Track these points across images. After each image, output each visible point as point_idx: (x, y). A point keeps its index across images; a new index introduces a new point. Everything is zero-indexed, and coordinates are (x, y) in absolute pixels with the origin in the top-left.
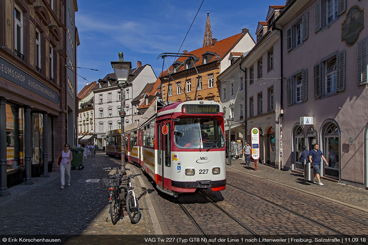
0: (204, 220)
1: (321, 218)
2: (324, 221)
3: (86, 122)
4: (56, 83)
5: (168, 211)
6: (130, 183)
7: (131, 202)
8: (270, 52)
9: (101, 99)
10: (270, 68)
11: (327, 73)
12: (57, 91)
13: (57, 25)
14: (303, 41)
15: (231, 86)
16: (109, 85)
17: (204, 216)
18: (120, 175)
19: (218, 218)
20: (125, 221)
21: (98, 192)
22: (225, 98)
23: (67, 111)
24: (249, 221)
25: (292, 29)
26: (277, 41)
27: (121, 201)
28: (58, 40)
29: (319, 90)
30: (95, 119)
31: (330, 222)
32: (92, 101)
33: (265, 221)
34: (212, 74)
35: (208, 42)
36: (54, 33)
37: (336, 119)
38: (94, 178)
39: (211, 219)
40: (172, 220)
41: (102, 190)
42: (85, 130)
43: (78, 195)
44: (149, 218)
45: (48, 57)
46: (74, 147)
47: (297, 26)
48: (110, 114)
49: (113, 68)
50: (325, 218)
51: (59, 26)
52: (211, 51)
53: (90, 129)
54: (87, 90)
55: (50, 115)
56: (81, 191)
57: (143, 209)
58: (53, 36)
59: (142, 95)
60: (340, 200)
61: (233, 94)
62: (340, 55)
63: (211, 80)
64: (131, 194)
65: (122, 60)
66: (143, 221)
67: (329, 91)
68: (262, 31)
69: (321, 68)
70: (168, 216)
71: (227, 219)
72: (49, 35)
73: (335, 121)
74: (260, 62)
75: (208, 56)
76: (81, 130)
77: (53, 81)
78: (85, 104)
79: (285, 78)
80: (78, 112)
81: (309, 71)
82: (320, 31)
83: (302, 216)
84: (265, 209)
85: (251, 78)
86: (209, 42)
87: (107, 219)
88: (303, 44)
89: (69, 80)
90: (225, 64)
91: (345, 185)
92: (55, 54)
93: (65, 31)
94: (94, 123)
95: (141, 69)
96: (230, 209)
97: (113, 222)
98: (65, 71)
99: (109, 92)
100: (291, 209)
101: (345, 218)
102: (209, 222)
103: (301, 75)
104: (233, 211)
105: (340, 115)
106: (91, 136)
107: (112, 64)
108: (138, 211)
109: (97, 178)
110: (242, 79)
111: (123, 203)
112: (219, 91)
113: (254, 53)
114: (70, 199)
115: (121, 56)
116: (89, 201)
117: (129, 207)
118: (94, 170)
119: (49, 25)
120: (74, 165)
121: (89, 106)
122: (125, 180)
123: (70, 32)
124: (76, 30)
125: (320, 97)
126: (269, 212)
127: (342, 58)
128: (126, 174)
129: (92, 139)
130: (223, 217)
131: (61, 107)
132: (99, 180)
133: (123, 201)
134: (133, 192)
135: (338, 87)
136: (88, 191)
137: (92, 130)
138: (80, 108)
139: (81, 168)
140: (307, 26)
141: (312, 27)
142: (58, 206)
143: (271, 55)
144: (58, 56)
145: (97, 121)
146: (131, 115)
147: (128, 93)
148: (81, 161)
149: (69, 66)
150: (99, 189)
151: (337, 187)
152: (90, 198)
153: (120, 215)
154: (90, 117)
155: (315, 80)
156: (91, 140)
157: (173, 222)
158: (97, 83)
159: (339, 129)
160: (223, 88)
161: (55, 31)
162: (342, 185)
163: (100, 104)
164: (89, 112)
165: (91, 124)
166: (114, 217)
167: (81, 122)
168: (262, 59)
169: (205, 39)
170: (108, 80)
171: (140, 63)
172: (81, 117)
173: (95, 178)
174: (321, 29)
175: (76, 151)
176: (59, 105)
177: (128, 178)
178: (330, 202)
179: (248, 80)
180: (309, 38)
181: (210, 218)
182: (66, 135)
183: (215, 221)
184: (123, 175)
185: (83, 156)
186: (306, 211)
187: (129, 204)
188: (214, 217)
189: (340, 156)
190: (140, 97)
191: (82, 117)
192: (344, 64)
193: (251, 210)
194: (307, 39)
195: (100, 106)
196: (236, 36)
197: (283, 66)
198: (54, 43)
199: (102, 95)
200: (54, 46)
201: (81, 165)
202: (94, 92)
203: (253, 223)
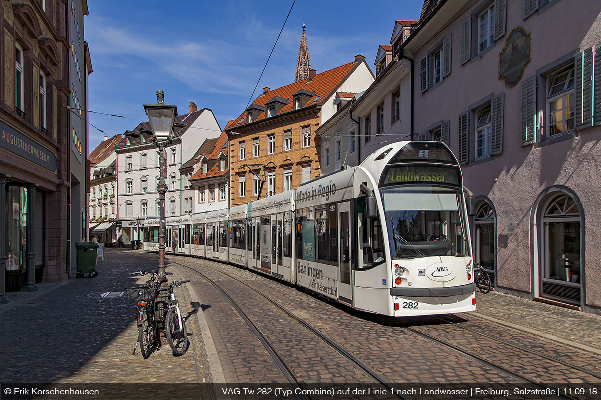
0: (288, 348)
1: (463, 341)
2: (467, 346)
3: (103, 202)
4: (51, 137)
5: (233, 337)
6: (173, 295)
7: (174, 323)
8: (396, 94)
9: (129, 164)
10: (395, 118)
11: (477, 128)
12: (53, 151)
13: (52, 38)
14: (444, 78)
15: (336, 145)
16: (143, 141)
17: (289, 342)
18: (157, 283)
19: (309, 344)
20: (164, 354)
21: (121, 311)
22: (328, 165)
23: (70, 184)
24: (354, 348)
25: (428, 58)
26: (406, 76)
27: (158, 323)
28: (54, 64)
29: (466, 152)
30: (118, 196)
31: (475, 348)
32: (114, 167)
33: (378, 347)
34: (308, 126)
35: (303, 74)
36: (47, 52)
37: (490, 196)
38: (115, 291)
39: (299, 347)
40: (238, 350)
41: (127, 309)
42: (101, 214)
43: (86, 317)
44: (202, 348)
45: (37, 92)
46: (82, 241)
47: (435, 54)
48: (144, 189)
49: (147, 115)
50: (469, 342)
51: (57, 40)
52: (306, 89)
53: (110, 212)
54: (104, 148)
55: (40, 190)
56: (93, 310)
57: (192, 335)
58: (46, 57)
59: (197, 158)
60: (494, 317)
61: (339, 158)
62: (496, 101)
63: (307, 135)
64: (173, 312)
65: (162, 104)
66: (192, 352)
67: (480, 154)
68: (384, 61)
69: (469, 120)
70: (232, 344)
71: (322, 345)
72: (39, 55)
73: (489, 200)
74: (380, 108)
75: (302, 97)
76: (94, 214)
77: (46, 134)
78: (103, 171)
79: (417, 134)
80: (88, 184)
81: (451, 124)
82: (469, 64)
83: (435, 340)
84: (380, 330)
85: (366, 134)
86: (305, 75)
87: (134, 352)
88: (444, 82)
89: (74, 133)
90: (328, 111)
91: (503, 294)
92: (49, 87)
93: (67, 49)
94: (116, 203)
95: (196, 115)
96: (328, 331)
97: (144, 355)
98: (68, 118)
99: (142, 152)
100: (420, 330)
101: (497, 342)
102: (296, 350)
103: (440, 130)
104: (333, 334)
105: (495, 189)
106: (111, 224)
107: (145, 110)
108: (184, 337)
109: (120, 290)
110: (353, 134)
111: (160, 325)
112: (319, 154)
113: (372, 94)
114: (73, 323)
115: (161, 96)
116: (106, 325)
117: (171, 331)
118: (116, 279)
119: (39, 39)
120: (80, 271)
121: (109, 176)
122: (164, 290)
123: (74, 51)
124: (86, 47)
125: (467, 164)
126: (386, 335)
127: (500, 106)
128: (167, 281)
129: (113, 229)
130: (317, 343)
131: (59, 176)
132: (123, 293)
133: (161, 322)
134: (177, 308)
135: (493, 149)
136: (104, 311)
137: (113, 214)
138: (92, 178)
139: (93, 275)
140: (450, 55)
141: (458, 56)
142: (52, 335)
143: (396, 98)
144: (54, 92)
145: (122, 200)
146: (178, 190)
147: (174, 154)
148: (94, 264)
149: (73, 109)
150: (122, 308)
151: (491, 298)
152: (106, 321)
153: (156, 344)
154: (110, 193)
155: (460, 138)
156: (111, 231)
157: (240, 352)
158: (123, 137)
159: (495, 211)
160: (324, 148)
161: (50, 48)
162: (499, 296)
163: (126, 172)
164: (109, 185)
165: (112, 204)
166: (145, 348)
167: (95, 201)
168: (383, 104)
169: (299, 69)
170: (141, 133)
171: (194, 105)
172: (94, 194)
173: (117, 291)
174: (469, 60)
175: (85, 248)
176: (56, 173)
177: (169, 287)
178: (479, 319)
179: (363, 136)
180: (452, 74)
181: (297, 345)
182: (67, 223)
183: (303, 349)
184: (162, 283)
185: (96, 255)
186: (441, 333)
187: (170, 327)
188: (303, 343)
189: (496, 251)
190: (193, 161)
191: (96, 193)
192: (502, 115)
193: (360, 332)
194: (450, 74)
195: (128, 176)
196: (346, 66)
197: (414, 116)
198: (48, 69)
199: (131, 157)
200: (48, 75)
201: (94, 271)
202: (118, 153)
203: (360, 350)
